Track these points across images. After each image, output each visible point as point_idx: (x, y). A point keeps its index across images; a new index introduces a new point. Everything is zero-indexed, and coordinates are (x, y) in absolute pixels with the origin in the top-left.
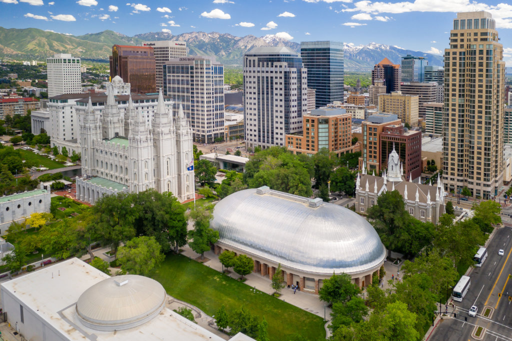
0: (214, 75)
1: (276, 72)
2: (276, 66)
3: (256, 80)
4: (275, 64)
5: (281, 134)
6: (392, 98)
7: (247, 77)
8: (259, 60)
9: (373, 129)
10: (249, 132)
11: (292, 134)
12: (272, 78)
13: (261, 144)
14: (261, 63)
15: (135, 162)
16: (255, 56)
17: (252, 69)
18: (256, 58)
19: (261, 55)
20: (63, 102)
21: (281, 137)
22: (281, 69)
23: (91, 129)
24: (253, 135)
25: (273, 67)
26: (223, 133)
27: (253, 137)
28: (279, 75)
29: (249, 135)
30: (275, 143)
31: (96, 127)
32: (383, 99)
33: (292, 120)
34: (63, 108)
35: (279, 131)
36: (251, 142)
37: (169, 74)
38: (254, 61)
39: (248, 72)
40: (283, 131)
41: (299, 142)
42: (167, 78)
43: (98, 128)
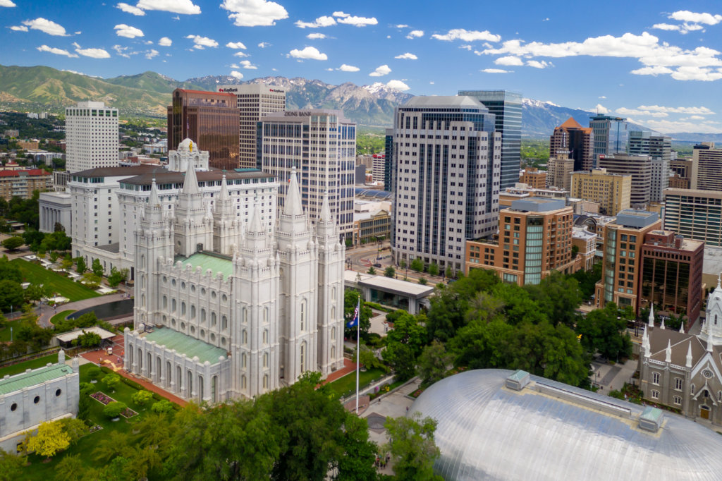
0: (341, 141)
1: (454, 138)
2: (455, 128)
3: (417, 150)
4: (453, 124)
5: (459, 240)
6: (594, 178)
7: (402, 144)
8: (425, 118)
9: (628, 237)
10: (401, 235)
11: (477, 240)
12: (446, 147)
13: (423, 254)
14: (427, 123)
15: (244, 308)
16: (416, 110)
17: (411, 131)
18: (419, 115)
19: (427, 110)
20: (96, 182)
21: (459, 244)
22: (463, 134)
23: (155, 239)
24: (408, 241)
25: (448, 129)
26: (352, 233)
27: (408, 244)
28: (458, 143)
29: (401, 239)
30: (447, 254)
31: (163, 234)
32: (578, 179)
33: (478, 218)
34: (96, 192)
35: (455, 235)
36: (405, 251)
37: (266, 138)
38: (415, 118)
39: (404, 136)
40: (462, 236)
41: (490, 254)
42: (263, 143)
43: (167, 237)
